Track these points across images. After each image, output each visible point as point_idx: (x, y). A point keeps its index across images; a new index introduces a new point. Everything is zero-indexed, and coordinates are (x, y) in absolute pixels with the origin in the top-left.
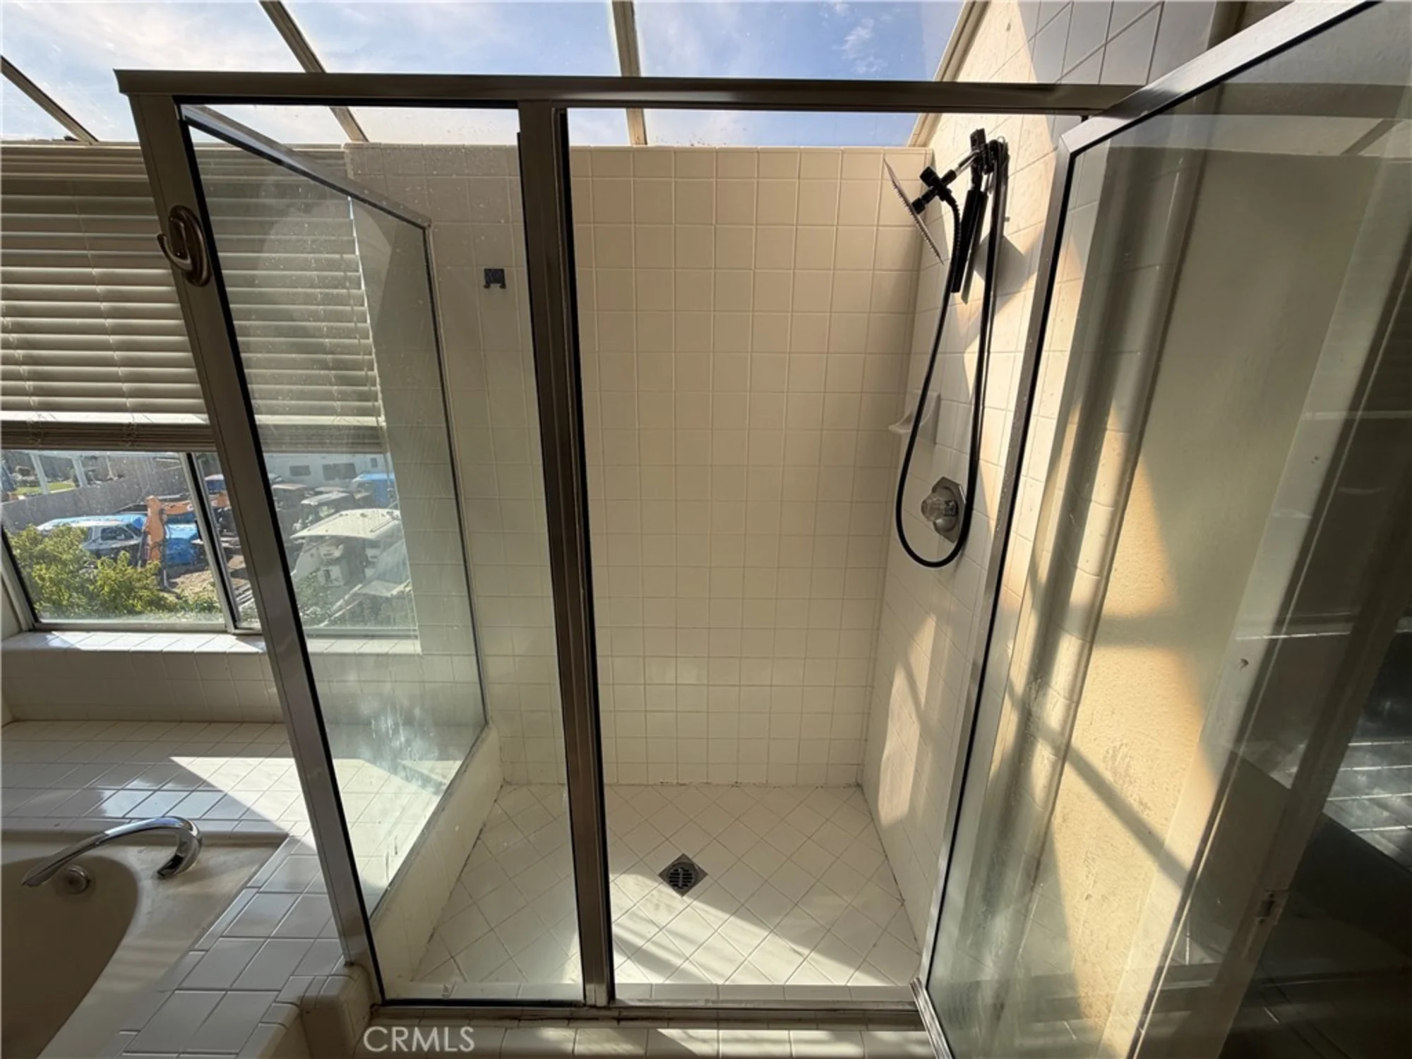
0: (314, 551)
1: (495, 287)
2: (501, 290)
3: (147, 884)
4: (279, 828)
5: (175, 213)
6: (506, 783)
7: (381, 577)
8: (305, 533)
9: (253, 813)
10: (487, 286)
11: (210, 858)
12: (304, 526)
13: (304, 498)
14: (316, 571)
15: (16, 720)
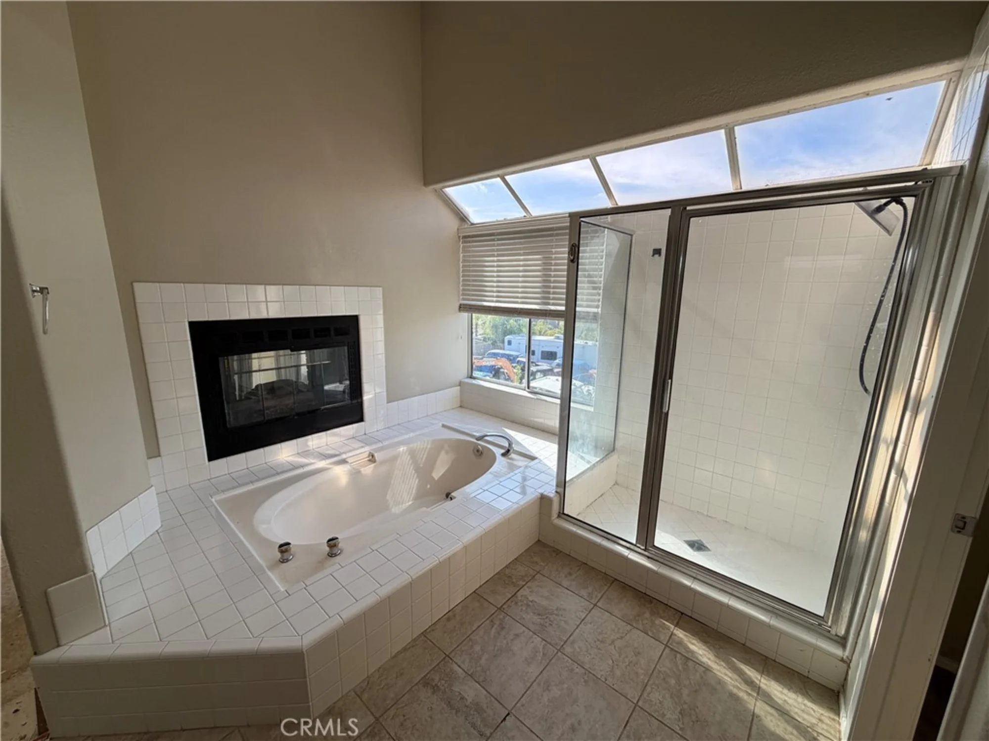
1: (656, 256)
2: (659, 257)
3: (498, 456)
5: (573, 245)
6: (616, 483)
10: (653, 256)
11: (513, 456)
15: (461, 407)
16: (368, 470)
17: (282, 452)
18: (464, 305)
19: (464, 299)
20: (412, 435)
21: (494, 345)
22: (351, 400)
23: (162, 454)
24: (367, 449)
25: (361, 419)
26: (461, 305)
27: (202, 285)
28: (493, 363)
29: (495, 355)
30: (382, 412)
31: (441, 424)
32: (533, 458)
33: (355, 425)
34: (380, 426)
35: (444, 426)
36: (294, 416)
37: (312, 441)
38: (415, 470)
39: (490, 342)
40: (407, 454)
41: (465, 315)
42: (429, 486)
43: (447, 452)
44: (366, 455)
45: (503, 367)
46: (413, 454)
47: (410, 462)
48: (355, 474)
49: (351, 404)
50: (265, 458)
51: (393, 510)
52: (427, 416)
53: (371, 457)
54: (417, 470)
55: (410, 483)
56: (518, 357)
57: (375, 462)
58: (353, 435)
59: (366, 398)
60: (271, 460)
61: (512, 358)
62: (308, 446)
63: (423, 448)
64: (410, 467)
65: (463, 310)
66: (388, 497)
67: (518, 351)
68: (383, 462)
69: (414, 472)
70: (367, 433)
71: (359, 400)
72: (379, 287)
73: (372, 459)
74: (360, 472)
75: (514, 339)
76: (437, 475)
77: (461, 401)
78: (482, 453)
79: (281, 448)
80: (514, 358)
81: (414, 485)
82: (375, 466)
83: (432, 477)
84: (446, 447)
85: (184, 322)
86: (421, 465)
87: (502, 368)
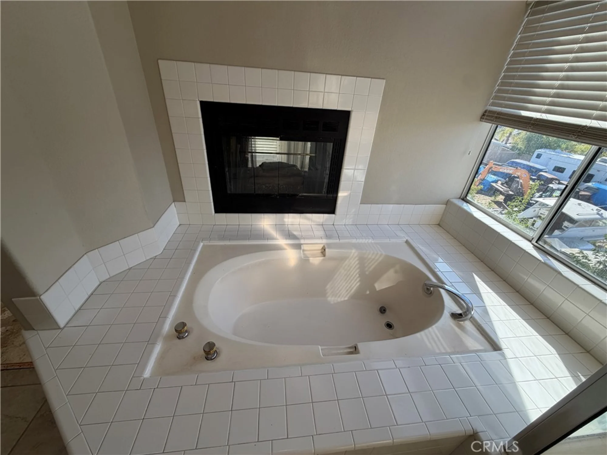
0: (537, 209)
3: (446, 314)
4: (499, 342)
7: (561, 239)
8: (540, 200)
9: (492, 324)
11: (468, 324)
12: (541, 197)
13: (551, 183)
14: (531, 218)
15: (439, 225)
16: (316, 261)
17: (264, 221)
18: (491, 112)
19: (493, 104)
20: (371, 241)
21: (520, 155)
22: (327, 193)
23: (186, 201)
24: (324, 241)
25: (332, 211)
26: (486, 111)
27: (209, 65)
28: (511, 172)
29: (516, 165)
30: (353, 210)
31: (405, 240)
32: (496, 347)
33: (326, 216)
34: (349, 221)
35: (407, 242)
36: (277, 196)
37: (288, 218)
38: (359, 275)
39: (517, 152)
40: (357, 258)
41: (487, 126)
42: (368, 292)
43: (396, 272)
44: (320, 247)
45: (520, 178)
46: (362, 260)
47: (357, 267)
48: (304, 261)
49: (327, 197)
50: (252, 222)
51: (329, 299)
52: (398, 224)
53: (323, 250)
54: (362, 274)
55: (351, 284)
56: (541, 170)
57: (324, 256)
58: (323, 223)
59: (342, 194)
60: (254, 224)
61: (534, 170)
62: (284, 222)
63: (374, 259)
64: (356, 271)
65: (486, 119)
66: (328, 286)
67: (546, 166)
68: (332, 259)
69: (358, 275)
70: (335, 224)
71: (335, 195)
72: (383, 79)
73: (323, 251)
74: (308, 260)
75: (545, 152)
76: (379, 286)
77: (441, 220)
78: (431, 293)
79: (264, 218)
80: (536, 171)
81: (354, 286)
82: (323, 260)
83: (374, 287)
84: (398, 267)
85: (197, 101)
86: (367, 273)
87: (518, 177)
